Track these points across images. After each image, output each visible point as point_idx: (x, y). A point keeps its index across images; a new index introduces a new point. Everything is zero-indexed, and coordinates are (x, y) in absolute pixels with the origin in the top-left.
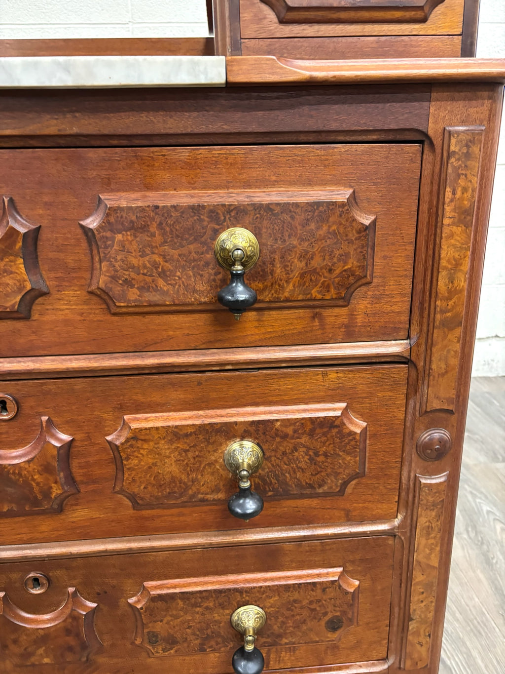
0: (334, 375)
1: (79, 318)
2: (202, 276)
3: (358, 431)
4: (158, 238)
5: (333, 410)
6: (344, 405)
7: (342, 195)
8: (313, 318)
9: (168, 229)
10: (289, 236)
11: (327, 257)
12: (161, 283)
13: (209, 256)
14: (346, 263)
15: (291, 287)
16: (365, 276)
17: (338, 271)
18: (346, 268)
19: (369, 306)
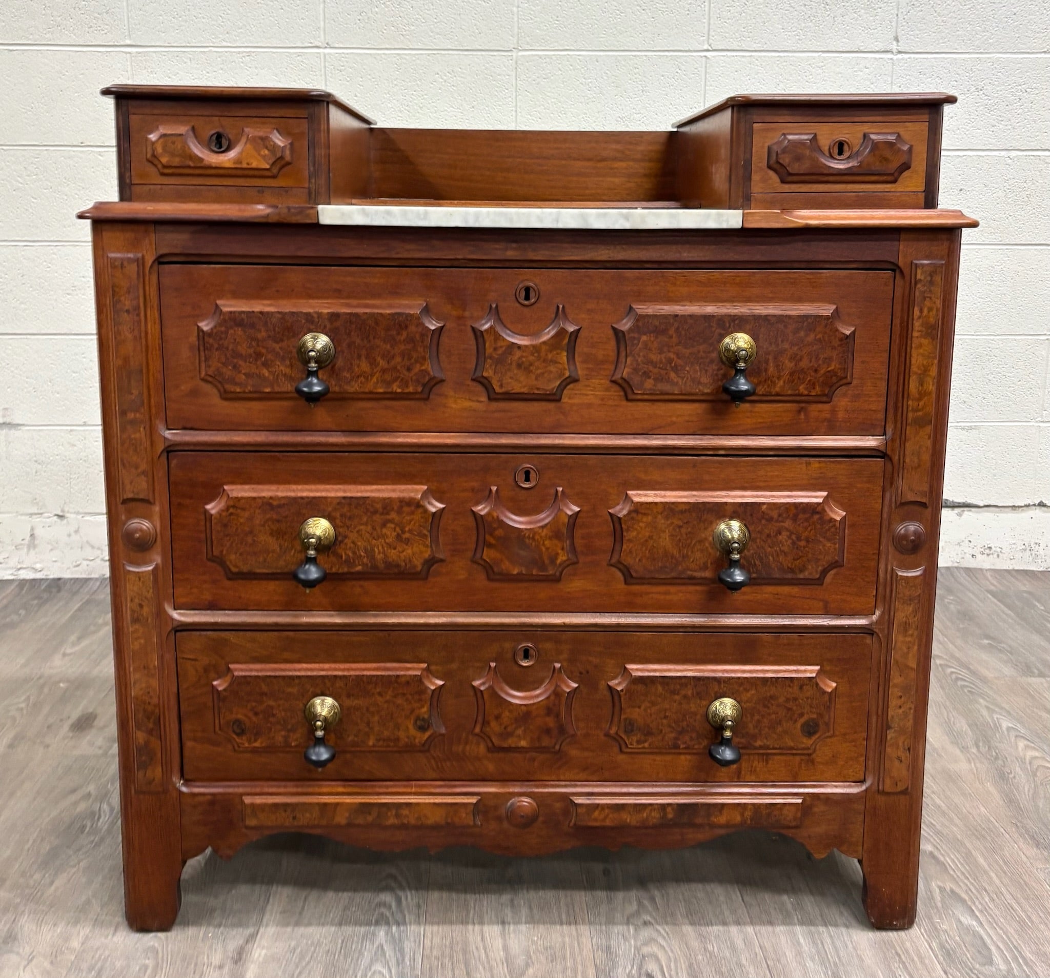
0: (817, 465)
1: (600, 402)
2: (706, 371)
3: (838, 519)
4: (675, 340)
5: (816, 497)
6: (825, 494)
7: (827, 310)
8: (799, 412)
9: (683, 332)
10: (782, 341)
11: (813, 360)
12: (672, 375)
13: (714, 355)
14: (829, 365)
15: (781, 383)
16: (846, 377)
17: (822, 372)
18: (829, 369)
19: (849, 404)
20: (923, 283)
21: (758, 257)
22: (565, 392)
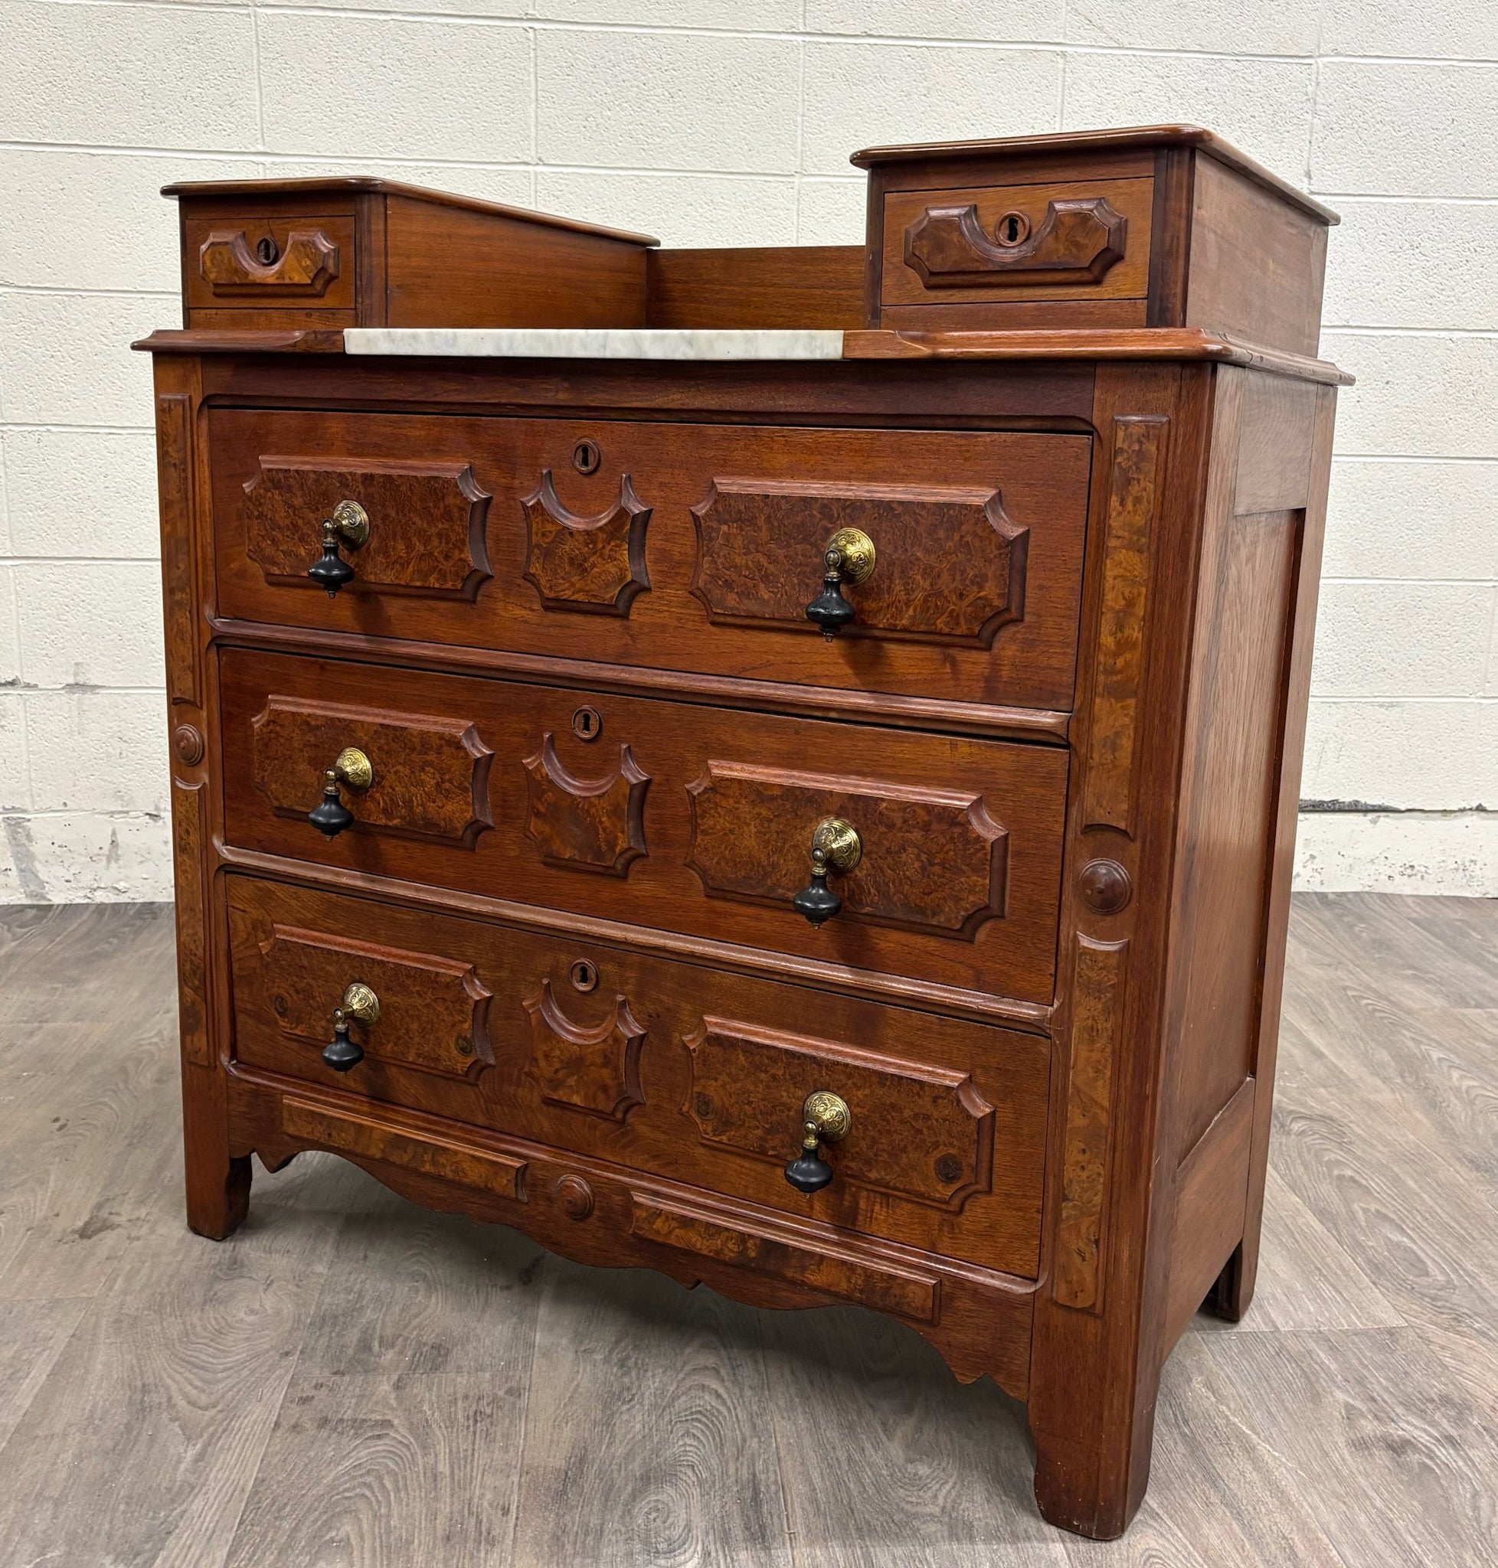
0: (966, 750)
1: (676, 624)
2: (807, 585)
3: (992, 838)
4: (765, 534)
5: (960, 800)
6: (973, 796)
7: (980, 496)
8: (944, 660)
9: (776, 524)
10: (912, 545)
11: (958, 577)
12: (762, 589)
13: (817, 561)
14: (981, 587)
15: (911, 612)
16: (1007, 610)
17: (971, 598)
18: (982, 594)
19: (1018, 654)
20: (1125, 455)
21: (881, 409)
22: (635, 605)
